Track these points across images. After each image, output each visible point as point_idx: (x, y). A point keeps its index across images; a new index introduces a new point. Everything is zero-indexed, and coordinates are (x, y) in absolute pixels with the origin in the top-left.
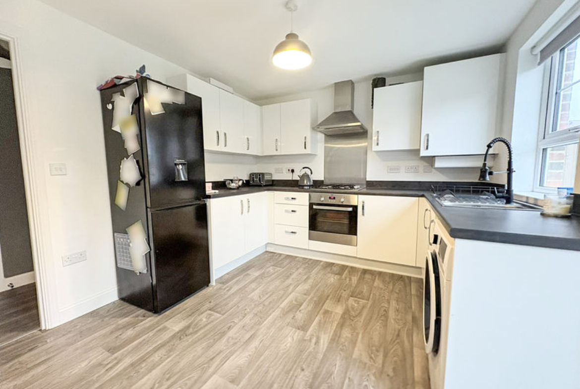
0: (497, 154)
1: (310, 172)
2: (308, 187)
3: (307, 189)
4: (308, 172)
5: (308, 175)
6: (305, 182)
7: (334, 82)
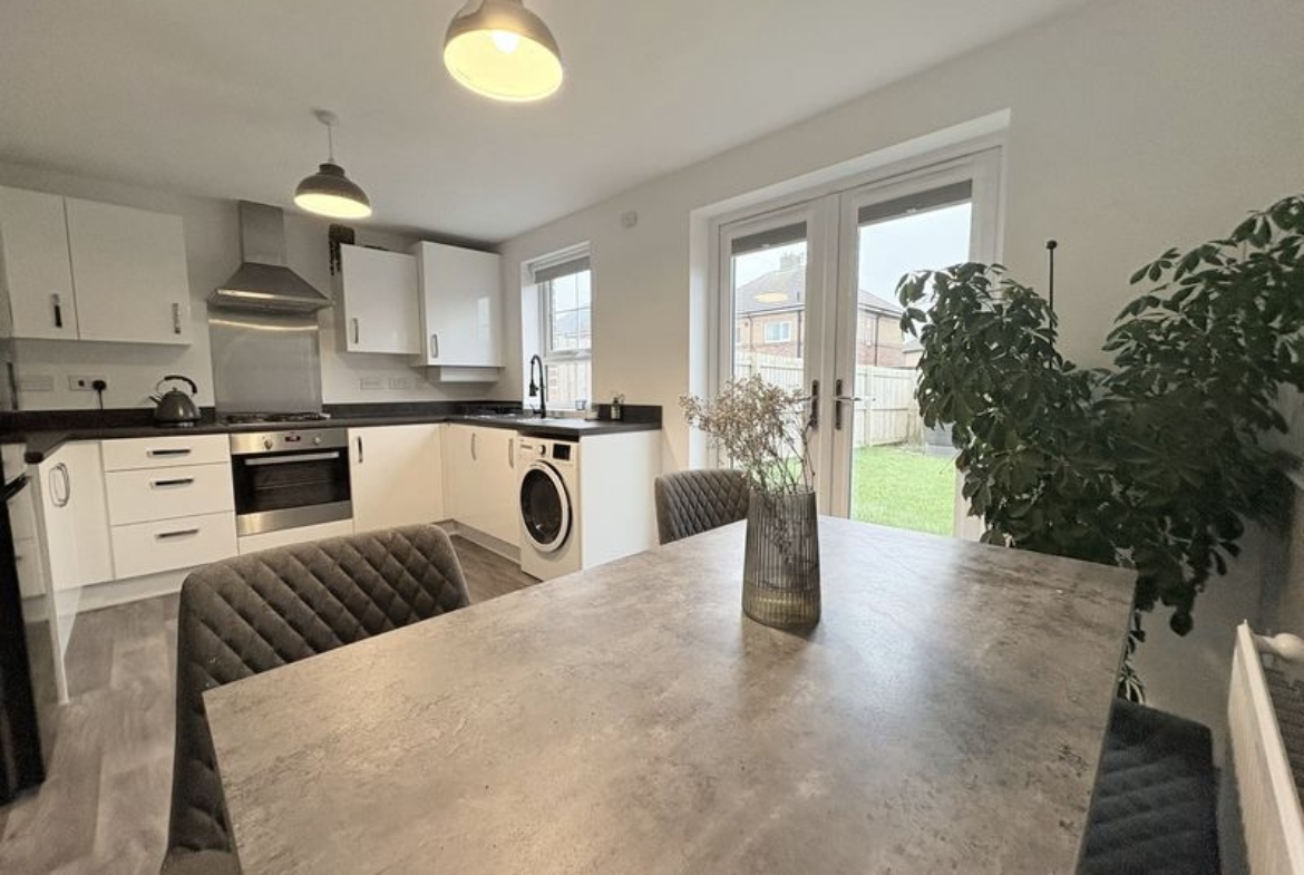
0: (503, 368)
1: (190, 388)
2: (191, 424)
3: (188, 427)
4: (186, 389)
5: (184, 397)
6: (181, 412)
7: (239, 198)
